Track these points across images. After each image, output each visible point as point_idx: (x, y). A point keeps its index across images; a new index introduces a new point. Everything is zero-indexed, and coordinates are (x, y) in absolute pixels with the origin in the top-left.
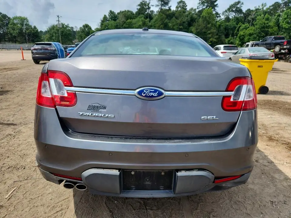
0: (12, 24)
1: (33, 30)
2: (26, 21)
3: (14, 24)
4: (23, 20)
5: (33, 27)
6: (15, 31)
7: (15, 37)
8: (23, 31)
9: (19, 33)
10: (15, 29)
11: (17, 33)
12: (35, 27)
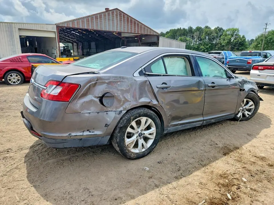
0: (224, 36)
1: (241, 39)
2: (236, 31)
3: (226, 35)
4: (234, 31)
5: (241, 37)
6: (224, 41)
7: (223, 46)
8: (231, 40)
9: (228, 42)
10: (225, 40)
11: (225, 42)
12: (243, 37)
